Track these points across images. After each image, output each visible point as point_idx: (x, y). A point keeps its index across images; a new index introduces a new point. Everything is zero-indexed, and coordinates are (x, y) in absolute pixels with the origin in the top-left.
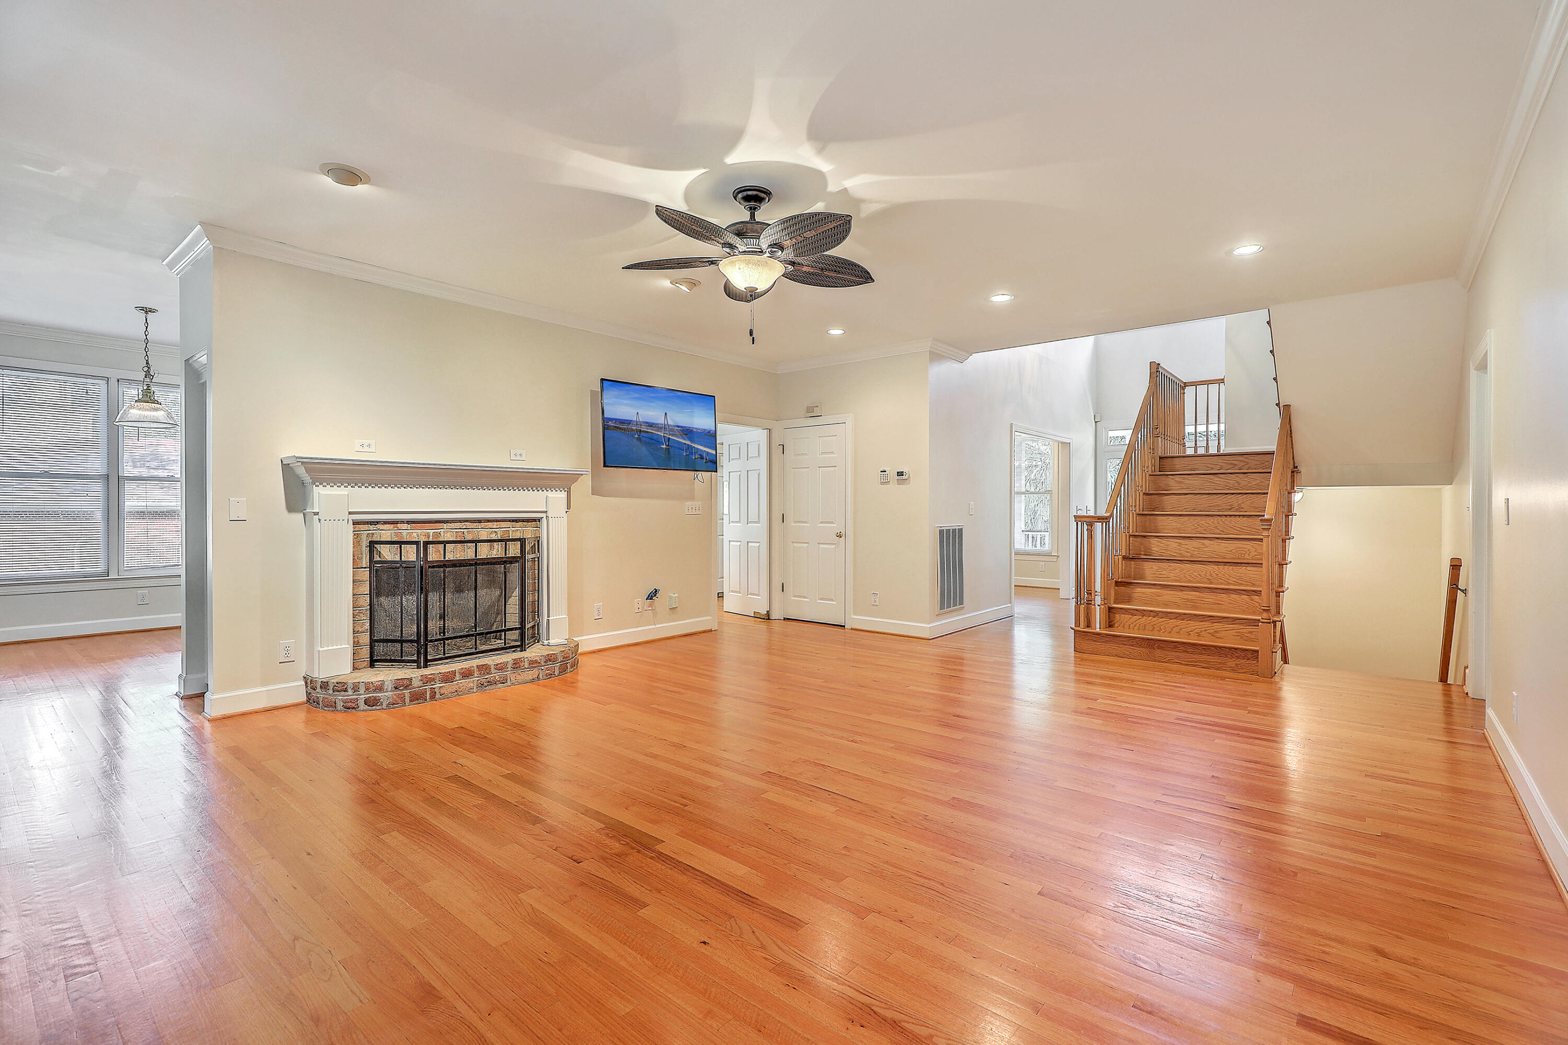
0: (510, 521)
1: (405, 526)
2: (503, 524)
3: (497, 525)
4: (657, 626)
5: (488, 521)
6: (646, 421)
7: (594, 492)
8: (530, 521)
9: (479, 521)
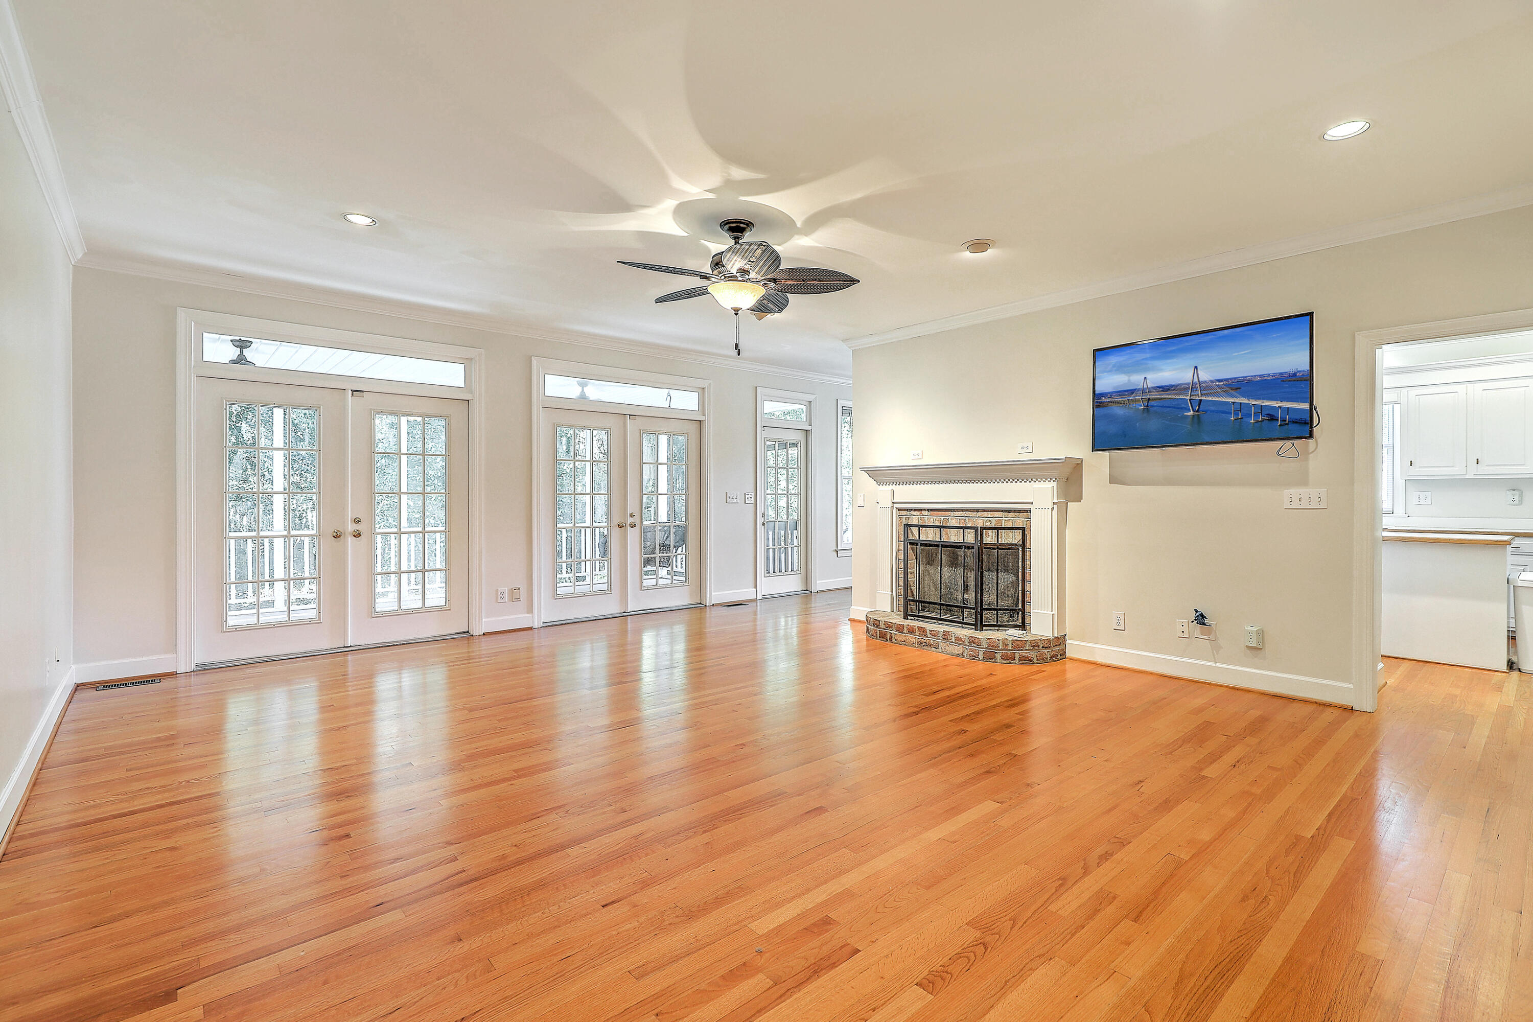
0: (1002, 511)
1: (926, 513)
2: (996, 514)
3: (991, 515)
4: (1218, 665)
5: (984, 511)
6: (1158, 385)
7: (1113, 480)
8: (1022, 511)
9: (977, 511)
